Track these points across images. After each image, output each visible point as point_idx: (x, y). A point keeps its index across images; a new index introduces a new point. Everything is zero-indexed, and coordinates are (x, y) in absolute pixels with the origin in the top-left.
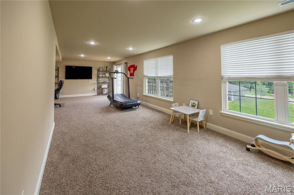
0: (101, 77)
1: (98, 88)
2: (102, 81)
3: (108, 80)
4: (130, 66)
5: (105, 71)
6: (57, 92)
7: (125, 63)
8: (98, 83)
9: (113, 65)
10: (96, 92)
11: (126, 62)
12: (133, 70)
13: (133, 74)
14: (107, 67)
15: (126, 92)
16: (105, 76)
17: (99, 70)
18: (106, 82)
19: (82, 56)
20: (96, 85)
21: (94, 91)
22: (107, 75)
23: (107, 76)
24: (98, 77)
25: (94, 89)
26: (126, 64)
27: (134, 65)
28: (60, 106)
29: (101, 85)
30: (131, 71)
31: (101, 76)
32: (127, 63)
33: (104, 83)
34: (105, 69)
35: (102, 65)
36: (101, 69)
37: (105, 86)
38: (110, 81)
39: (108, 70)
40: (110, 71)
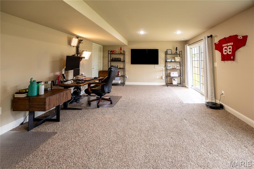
0: (170, 62)
1: (166, 76)
2: (171, 68)
3: (179, 65)
4: (220, 41)
5: (174, 54)
6: (105, 84)
7: (208, 37)
8: (166, 69)
9: (185, 46)
10: (164, 81)
11: (209, 35)
12: (231, 47)
13: (233, 54)
14: (177, 48)
15: (212, 90)
16: (174, 61)
17: (166, 53)
18: (176, 69)
19: (142, 32)
20: (164, 73)
21: (162, 80)
22: (178, 59)
23: (177, 61)
24: (166, 62)
25: (162, 78)
26: (210, 38)
27: (236, 36)
28: (111, 103)
29: (170, 72)
30: (224, 51)
31: (170, 60)
32: (211, 36)
33: (174, 69)
34: (174, 51)
35: (170, 47)
36: (169, 52)
37: (174, 74)
38: (181, 68)
39: (178, 52)
40: (181, 53)
